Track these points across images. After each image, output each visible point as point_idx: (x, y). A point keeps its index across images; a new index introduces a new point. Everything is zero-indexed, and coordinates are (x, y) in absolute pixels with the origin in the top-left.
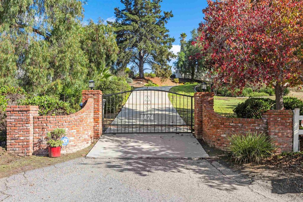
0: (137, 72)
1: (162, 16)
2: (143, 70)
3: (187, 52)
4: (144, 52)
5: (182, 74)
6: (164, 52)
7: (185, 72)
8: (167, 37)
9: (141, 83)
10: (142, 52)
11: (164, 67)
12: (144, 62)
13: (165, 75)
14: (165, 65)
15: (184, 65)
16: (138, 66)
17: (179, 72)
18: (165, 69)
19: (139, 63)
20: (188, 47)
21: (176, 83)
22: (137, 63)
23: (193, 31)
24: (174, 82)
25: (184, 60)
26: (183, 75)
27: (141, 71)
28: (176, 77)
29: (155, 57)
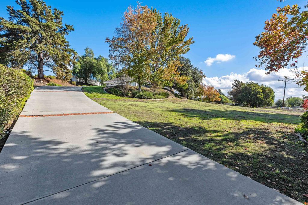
0: (35, 73)
1: (64, 27)
2: (43, 71)
3: (82, 63)
4: (45, 55)
5: (78, 79)
6: (66, 57)
7: (80, 78)
8: (68, 47)
9: (42, 82)
10: (42, 55)
11: (66, 71)
12: (43, 64)
13: (66, 77)
14: (66, 69)
15: (80, 72)
16: (37, 67)
17: (75, 77)
18: (67, 73)
19: (38, 65)
20: (82, 60)
21: (74, 85)
22: (35, 65)
23: (86, 49)
24: (72, 84)
25: (80, 68)
26: (78, 80)
27: (40, 71)
28: (73, 80)
29: (56, 61)
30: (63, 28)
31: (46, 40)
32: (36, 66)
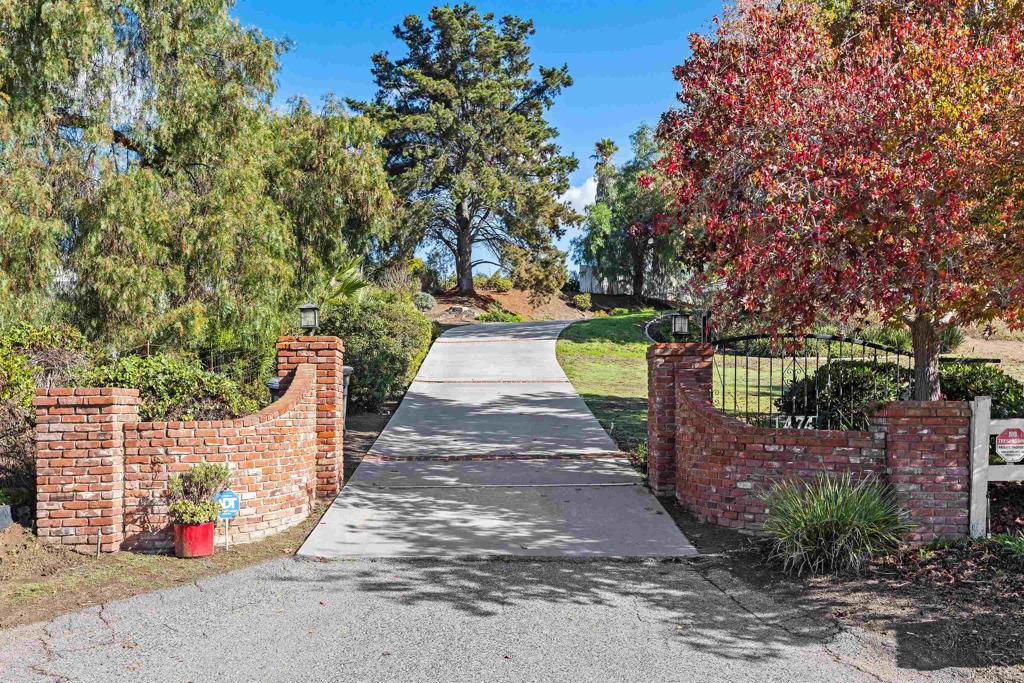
0: (449, 273)
1: (535, 83)
2: (471, 267)
3: (619, 205)
4: (475, 205)
5: (602, 279)
7: (611, 274)
8: (552, 154)
9: (465, 309)
10: (465, 205)
11: (543, 256)
12: (472, 240)
13: (545, 283)
14: (546, 249)
15: (609, 248)
16: (454, 251)
17: (589, 272)
18: (546, 264)
19: (455, 241)
20: (621, 187)
21: (582, 309)
22: (447, 243)
23: (638, 134)
24: (573, 306)
25: (608, 232)
26: (605, 283)
27: (464, 268)
28: (581, 289)
29: (510, 223)
30: (534, 87)
31: (476, 152)
32: (450, 246)
